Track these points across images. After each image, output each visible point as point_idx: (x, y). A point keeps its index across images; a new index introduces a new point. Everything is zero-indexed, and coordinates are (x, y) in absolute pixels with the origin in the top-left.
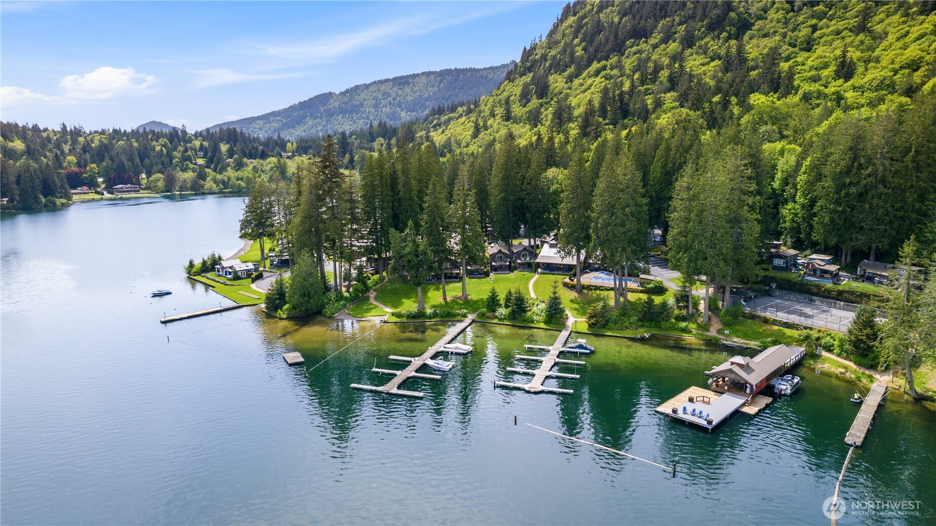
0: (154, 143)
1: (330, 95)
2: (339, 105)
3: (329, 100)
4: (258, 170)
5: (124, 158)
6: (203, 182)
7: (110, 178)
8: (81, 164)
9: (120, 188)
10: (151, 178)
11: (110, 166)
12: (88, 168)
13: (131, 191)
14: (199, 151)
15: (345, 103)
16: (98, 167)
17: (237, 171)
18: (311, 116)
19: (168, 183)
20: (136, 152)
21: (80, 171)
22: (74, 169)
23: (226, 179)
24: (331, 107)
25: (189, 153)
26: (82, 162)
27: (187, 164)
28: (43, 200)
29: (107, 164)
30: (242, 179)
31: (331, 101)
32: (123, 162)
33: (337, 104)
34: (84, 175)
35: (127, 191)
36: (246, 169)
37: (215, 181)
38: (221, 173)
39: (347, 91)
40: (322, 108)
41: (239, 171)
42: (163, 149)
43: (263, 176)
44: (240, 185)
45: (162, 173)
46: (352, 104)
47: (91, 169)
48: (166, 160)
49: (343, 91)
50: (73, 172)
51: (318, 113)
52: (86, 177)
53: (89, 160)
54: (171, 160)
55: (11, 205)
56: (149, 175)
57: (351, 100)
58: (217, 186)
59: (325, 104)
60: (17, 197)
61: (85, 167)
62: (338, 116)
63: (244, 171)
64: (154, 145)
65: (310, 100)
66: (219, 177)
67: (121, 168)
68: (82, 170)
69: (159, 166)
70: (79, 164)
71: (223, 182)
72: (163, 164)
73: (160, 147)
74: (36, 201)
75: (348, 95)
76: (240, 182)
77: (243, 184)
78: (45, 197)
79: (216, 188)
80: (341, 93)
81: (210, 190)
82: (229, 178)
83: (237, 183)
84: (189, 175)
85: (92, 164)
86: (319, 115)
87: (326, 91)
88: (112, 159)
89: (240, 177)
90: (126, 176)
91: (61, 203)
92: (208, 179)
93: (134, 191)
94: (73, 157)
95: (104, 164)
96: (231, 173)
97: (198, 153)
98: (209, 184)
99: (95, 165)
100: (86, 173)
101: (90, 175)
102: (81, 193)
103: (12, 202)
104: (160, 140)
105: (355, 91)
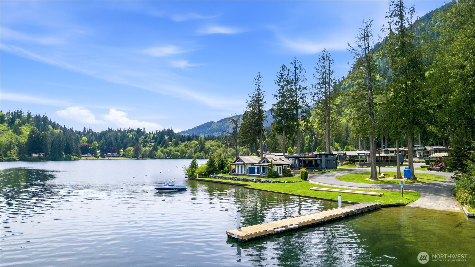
0: (129, 134)
1: (212, 122)
2: (217, 127)
3: (211, 125)
4: (187, 146)
5: (112, 139)
6: (156, 152)
7: (104, 150)
8: (89, 142)
9: (109, 155)
10: (127, 149)
11: (104, 142)
12: (92, 144)
13: (114, 157)
14: (152, 139)
15: (220, 126)
16: (98, 143)
17: (175, 147)
18: (203, 133)
19: (136, 152)
20: (119, 137)
21: (88, 145)
22: (85, 144)
23: (169, 151)
24: (213, 128)
25: (147, 139)
26: (90, 140)
27: (146, 144)
28: (64, 156)
29: (103, 142)
30: (178, 151)
31: (213, 125)
32: (112, 141)
33: (215, 127)
34: (90, 147)
35: (112, 157)
36: (180, 146)
37: (162, 151)
38: (165, 148)
39: (221, 121)
40: (208, 129)
41: (176, 147)
42: (134, 136)
43: (190, 149)
44: (177, 154)
45: (133, 147)
46: (223, 127)
47: (94, 144)
48: (135, 141)
49: (218, 121)
50: (84, 145)
51: (206, 131)
52: (91, 149)
53: (94, 139)
54: (138, 142)
55: (45, 157)
56: (125, 148)
57: (222, 125)
58: (164, 155)
59: (209, 127)
60: (49, 153)
61: (91, 143)
62: (216, 133)
63: (179, 147)
64: (129, 135)
65: (202, 125)
66: (165, 150)
67: (110, 144)
68: (90, 145)
69: (131, 144)
70: (88, 142)
71: (167, 153)
72: (133, 142)
73: (132, 136)
74: (60, 156)
75: (221, 122)
76: (177, 152)
77: (179, 154)
78: (66, 154)
79: (163, 156)
80: (217, 122)
81: (160, 157)
82: (170, 151)
83: (176, 153)
84: (148, 149)
85: (95, 141)
86: (206, 132)
87: (210, 121)
88: (106, 139)
89: (177, 150)
90: (112, 149)
91: (74, 158)
92: (159, 151)
93: (116, 157)
94: (86, 137)
95: (102, 141)
96: (171, 148)
97: (152, 140)
98: (159, 153)
99: (96, 142)
100: (91, 146)
101: (93, 148)
102: (87, 157)
103: (46, 156)
104: (132, 133)
105: (225, 121)
